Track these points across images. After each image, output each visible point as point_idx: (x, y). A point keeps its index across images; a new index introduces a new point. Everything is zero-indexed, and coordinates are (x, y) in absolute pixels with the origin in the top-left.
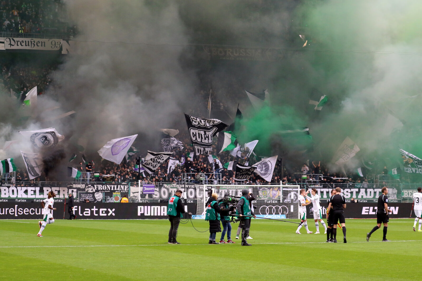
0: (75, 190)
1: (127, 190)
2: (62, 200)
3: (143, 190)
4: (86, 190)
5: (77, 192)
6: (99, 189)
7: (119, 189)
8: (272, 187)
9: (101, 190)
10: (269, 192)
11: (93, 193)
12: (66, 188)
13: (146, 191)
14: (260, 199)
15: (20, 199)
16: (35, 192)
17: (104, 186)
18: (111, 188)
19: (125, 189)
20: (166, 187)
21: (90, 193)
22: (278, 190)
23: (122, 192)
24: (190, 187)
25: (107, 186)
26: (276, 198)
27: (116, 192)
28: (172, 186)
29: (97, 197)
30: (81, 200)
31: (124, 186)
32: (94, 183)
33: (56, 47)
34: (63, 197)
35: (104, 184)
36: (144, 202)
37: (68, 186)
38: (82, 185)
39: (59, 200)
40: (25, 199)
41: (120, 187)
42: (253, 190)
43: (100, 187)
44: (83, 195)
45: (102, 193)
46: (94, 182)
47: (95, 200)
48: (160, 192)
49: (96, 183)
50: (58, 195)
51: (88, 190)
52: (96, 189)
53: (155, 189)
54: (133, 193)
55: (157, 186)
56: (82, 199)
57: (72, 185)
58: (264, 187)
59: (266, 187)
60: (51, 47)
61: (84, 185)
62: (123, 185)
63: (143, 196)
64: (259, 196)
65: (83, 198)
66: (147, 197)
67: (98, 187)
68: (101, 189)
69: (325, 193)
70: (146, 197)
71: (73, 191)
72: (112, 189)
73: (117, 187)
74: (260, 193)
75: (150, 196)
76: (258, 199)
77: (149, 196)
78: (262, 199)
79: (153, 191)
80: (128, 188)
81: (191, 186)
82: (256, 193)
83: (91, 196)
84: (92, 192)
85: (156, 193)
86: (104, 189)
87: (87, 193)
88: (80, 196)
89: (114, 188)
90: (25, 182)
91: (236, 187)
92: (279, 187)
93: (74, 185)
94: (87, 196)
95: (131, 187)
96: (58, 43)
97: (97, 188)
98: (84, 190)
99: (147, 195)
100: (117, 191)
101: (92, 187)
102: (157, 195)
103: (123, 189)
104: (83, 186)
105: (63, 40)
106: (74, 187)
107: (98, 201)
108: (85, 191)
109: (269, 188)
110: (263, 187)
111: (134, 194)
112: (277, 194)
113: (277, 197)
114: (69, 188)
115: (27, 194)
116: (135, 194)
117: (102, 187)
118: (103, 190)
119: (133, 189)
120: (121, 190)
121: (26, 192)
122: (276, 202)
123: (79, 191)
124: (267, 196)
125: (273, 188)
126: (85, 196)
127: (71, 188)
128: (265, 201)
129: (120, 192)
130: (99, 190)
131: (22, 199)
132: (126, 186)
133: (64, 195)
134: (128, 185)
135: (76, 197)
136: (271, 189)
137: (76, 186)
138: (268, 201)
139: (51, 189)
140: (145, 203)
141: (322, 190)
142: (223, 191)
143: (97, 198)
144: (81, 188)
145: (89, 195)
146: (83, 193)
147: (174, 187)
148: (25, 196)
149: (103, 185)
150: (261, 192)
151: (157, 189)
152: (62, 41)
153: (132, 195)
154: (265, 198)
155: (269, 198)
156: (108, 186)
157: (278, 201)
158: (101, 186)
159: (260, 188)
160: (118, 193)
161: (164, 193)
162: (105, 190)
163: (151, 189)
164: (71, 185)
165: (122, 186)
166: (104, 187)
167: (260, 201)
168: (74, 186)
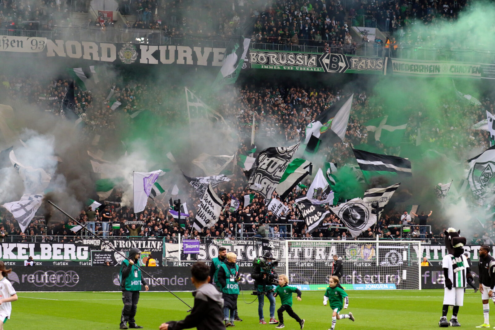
0: (86, 248)
1: (161, 248)
2: (67, 262)
3: (183, 248)
4: (102, 248)
5: (89, 251)
6: (121, 246)
7: (149, 247)
8: (363, 243)
9: (124, 249)
10: (359, 251)
11: (112, 253)
12: (74, 245)
13: (187, 250)
14: (346, 261)
15: (7, 262)
16: (28, 250)
17: (128, 242)
18: (137, 245)
19: (158, 247)
20: (215, 244)
21: (107, 253)
22: (371, 248)
23: (153, 251)
24: (249, 243)
25: (131, 243)
26: (369, 259)
27: (145, 250)
28: (224, 243)
29: (118, 258)
30: (94, 263)
31: (156, 242)
32: (112, 238)
33: (38, 48)
34: (69, 259)
35: (128, 240)
36: (185, 265)
37: (76, 242)
38: (96, 240)
39: (62, 262)
40: (14, 262)
41: (151, 243)
42: (337, 248)
43: (122, 244)
44: (97, 256)
45: (124, 252)
46: (112, 236)
47: (115, 262)
48: (207, 251)
49: (116, 237)
50: (61, 255)
51: (105, 248)
52: (116, 246)
53: (201, 247)
54: (169, 252)
55: (202, 242)
56: (97, 261)
57: (82, 240)
58: (353, 243)
59: (355, 243)
60: (32, 48)
61: (100, 240)
62: (154, 240)
63: (184, 257)
64: (345, 257)
65: (98, 259)
66: (189, 258)
67: (119, 243)
68: (124, 247)
69: (436, 253)
70: (187, 258)
71: (82, 250)
72: (140, 247)
73: (146, 244)
74: (347, 253)
75: (194, 256)
76: (344, 261)
77: (191, 257)
78: (350, 261)
79: (198, 249)
80: (162, 245)
81: (251, 243)
82: (341, 252)
83: (109, 257)
84: (111, 251)
85: (201, 252)
86: (128, 246)
87: (104, 252)
88: (94, 257)
89: (142, 245)
90: (13, 237)
91: (314, 243)
92: (374, 243)
93: (84, 240)
94: (104, 256)
95: (166, 244)
96: (40, 42)
97: (118, 246)
98: (99, 247)
99: (189, 255)
100: (147, 249)
101: (110, 243)
102: (203, 255)
103: (155, 247)
104: (98, 242)
105: (47, 39)
106: (84, 244)
107: (119, 264)
108: (100, 249)
109: (359, 245)
110: (350, 243)
111: (171, 253)
112: (371, 253)
113: (371, 258)
114: (76, 245)
115: (17, 254)
116: (173, 254)
117: (125, 244)
118: (126, 248)
119: (169, 247)
120: (152, 247)
121: (15, 250)
122: (369, 265)
123: (92, 249)
124: (356, 257)
125: (365, 245)
126: (100, 256)
127: (80, 244)
128: (355, 264)
129: (151, 251)
130: (121, 248)
131: (10, 262)
132: (159, 242)
133: (70, 255)
134: (162, 241)
135: (87, 259)
136: (363, 247)
137: (88, 242)
138: (358, 264)
139: (52, 246)
140: (185, 267)
141: (432, 248)
142: (296, 249)
143: (117, 260)
144: (95, 245)
145: (106, 255)
146: (97, 253)
147: (227, 243)
148: (13, 257)
149: (126, 240)
150: (348, 251)
151: (204, 247)
152: (45, 40)
153: (167, 255)
154: (354, 259)
155: (360, 260)
156: (133, 242)
157: (372, 264)
158: (124, 242)
159: (348, 244)
160: (147, 253)
161: (214, 252)
162: (128, 249)
163: (195, 246)
164: (80, 241)
165: (153, 242)
166: (128, 244)
167: (347, 264)
168: (85, 242)
